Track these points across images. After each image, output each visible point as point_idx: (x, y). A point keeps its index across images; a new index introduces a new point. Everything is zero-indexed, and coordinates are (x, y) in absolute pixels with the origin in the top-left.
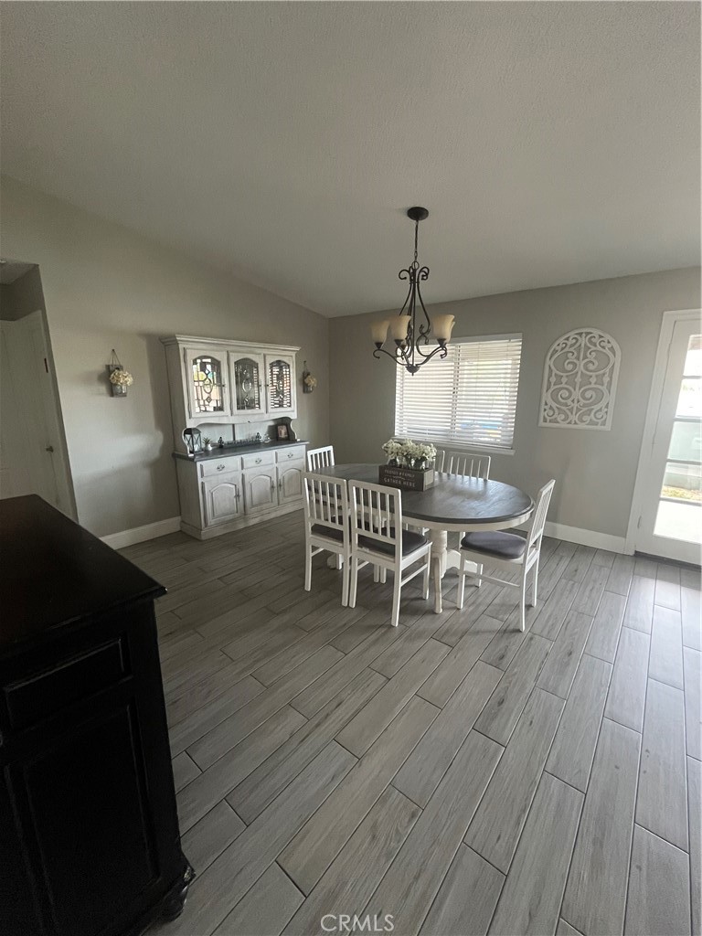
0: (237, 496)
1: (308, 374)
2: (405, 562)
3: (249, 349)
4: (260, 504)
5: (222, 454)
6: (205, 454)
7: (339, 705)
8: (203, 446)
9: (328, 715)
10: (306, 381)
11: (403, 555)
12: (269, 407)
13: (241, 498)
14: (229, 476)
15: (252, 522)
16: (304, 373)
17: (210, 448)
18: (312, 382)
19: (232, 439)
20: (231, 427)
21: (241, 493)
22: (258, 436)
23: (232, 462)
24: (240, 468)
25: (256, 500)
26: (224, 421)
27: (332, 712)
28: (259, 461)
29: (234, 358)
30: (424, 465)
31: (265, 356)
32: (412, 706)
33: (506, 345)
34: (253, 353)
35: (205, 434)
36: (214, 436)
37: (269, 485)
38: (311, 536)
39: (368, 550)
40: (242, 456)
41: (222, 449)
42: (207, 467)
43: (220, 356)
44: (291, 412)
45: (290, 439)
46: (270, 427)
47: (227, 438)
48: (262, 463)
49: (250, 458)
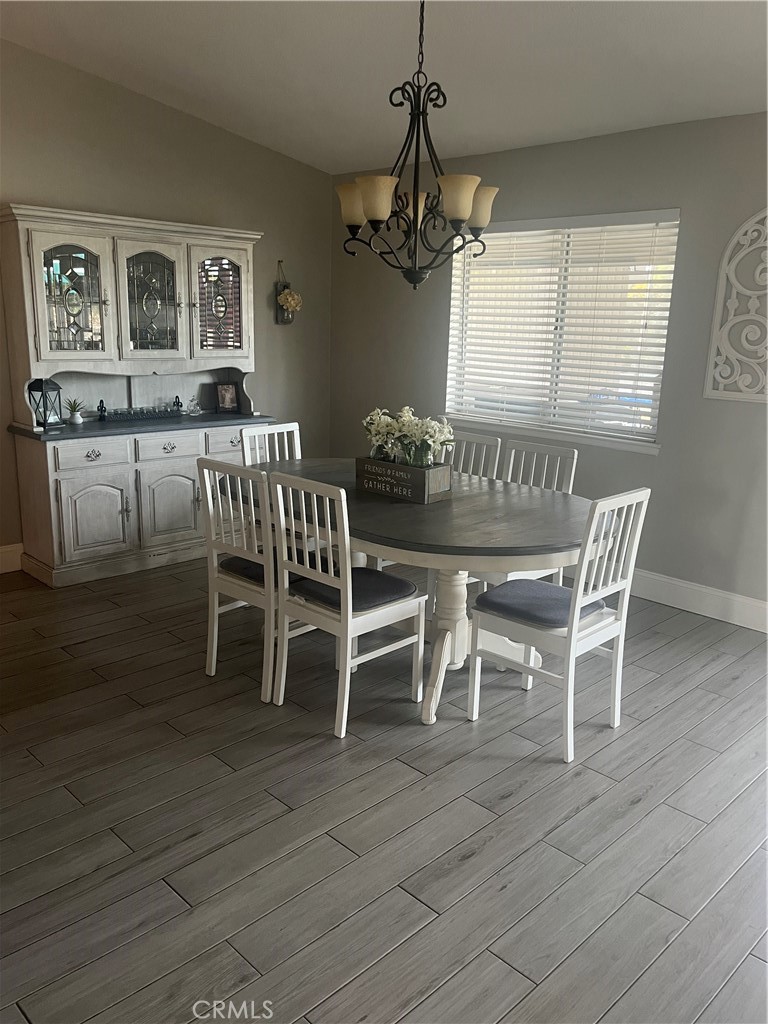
0: (125, 511)
1: (286, 287)
2: (358, 624)
3: (158, 235)
4: (170, 529)
5: (103, 429)
6: (68, 429)
7: (191, 837)
8: (66, 414)
9: (168, 848)
10: (281, 299)
11: (355, 609)
12: (197, 347)
13: (133, 514)
14: (111, 472)
15: (154, 562)
16: (276, 285)
17: (79, 419)
18: (292, 302)
19: (126, 406)
20: (125, 381)
21: (132, 506)
22: (178, 403)
23: (116, 446)
24: (131, 457)
25: (161, 523)
26: (105, 369)
27: (176, 843)
28: (169, 449)
29: (127, 250)
30: (431, 457)
31: (189, 248)
32: (312, 848)
33: (649, 233)
34: (162, 242)
35: (71, 392)
36: (88, 397)
37: (190, 496)
38: (216, 575)
39: (302, 601)
40: (138, 436)
41: (104, 422)
42: (66, 452)
43: (99, 246)
44: (244, 360)
45: (240, 411)
46: (203, 386)
47: (116, 403)
48: (176, 452)
49: (152, 441)
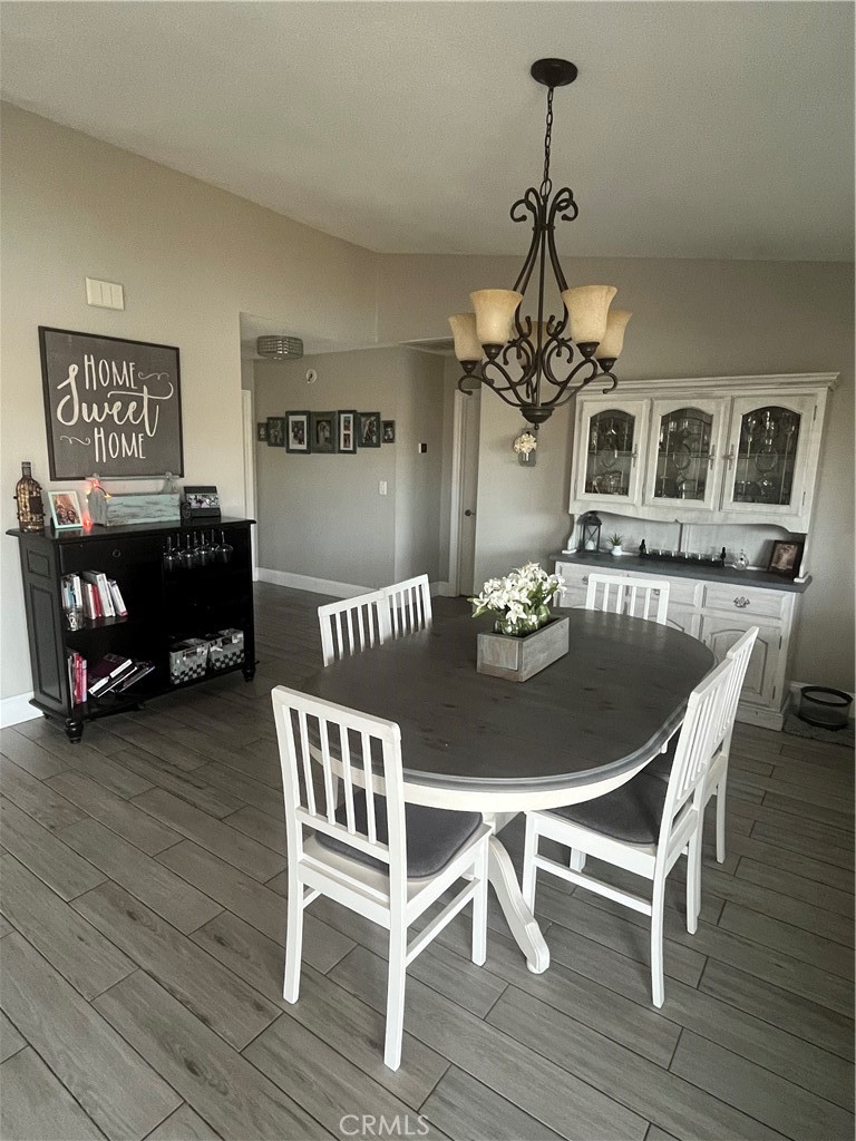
3: (699, 391)
12: (728, 500)
17: (619, 552)
22: (722, 554)
29: (664, 409)
31: (732, 401)
34: (701, 396)
36: (629, 535)
44: (792, 518)
47: (662, 546)
